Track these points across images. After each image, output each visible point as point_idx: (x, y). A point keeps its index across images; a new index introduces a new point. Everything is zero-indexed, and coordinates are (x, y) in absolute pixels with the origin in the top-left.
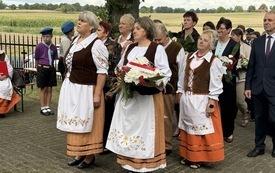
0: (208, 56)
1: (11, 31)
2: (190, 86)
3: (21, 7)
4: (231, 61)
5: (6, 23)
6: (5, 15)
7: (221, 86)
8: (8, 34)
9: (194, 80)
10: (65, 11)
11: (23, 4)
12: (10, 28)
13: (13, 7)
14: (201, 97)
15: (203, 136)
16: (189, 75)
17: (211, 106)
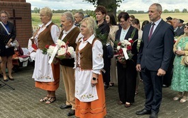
2: (79, 63)
4: (130, 44)
9: (81, 59)
14: (88, 72)
15: (89, 103)
16: (77, 54)
17: (94, 79)
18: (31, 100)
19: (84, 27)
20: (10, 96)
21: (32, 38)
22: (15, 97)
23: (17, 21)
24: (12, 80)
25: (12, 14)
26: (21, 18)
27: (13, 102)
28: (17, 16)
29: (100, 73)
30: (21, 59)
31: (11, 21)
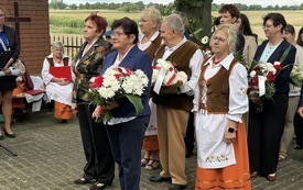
0: (226, 62)
1: (71, 32)
2: (204, 102)
3: (81, 7)
5: (66, 24)
6: (66, 15)
7: (246, 102)
8: (70, 36)
9: (208, 94)
10: (128, 11)
11: (84, 4)
12: (71, 29)
13: (74, 7)
14: (220, 117)
16: (201, 87)
17: (231, 130)
18: (47, 177)
19: (220, 39)
20: (8, 169)
21: (51, 56)
22: (18, 170)
23: (22, 25)
24: (13, 136)
25: (13, 12)
26: (28, 20)
27: (13, 180)
28: (22, 14)
29: (241, 122)
30: (29, 98)
31: (11, 25)
